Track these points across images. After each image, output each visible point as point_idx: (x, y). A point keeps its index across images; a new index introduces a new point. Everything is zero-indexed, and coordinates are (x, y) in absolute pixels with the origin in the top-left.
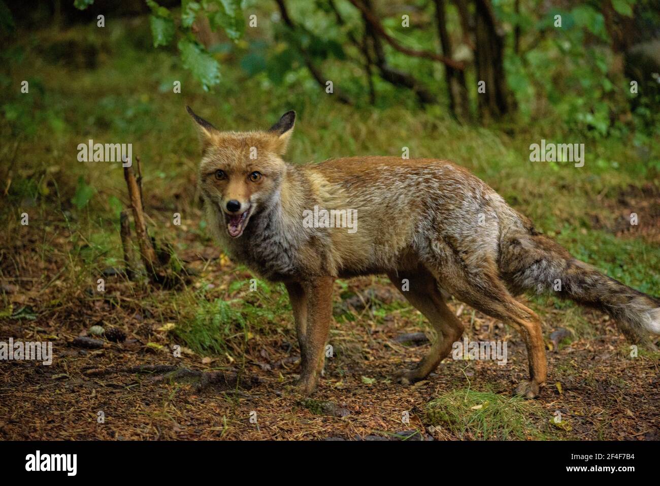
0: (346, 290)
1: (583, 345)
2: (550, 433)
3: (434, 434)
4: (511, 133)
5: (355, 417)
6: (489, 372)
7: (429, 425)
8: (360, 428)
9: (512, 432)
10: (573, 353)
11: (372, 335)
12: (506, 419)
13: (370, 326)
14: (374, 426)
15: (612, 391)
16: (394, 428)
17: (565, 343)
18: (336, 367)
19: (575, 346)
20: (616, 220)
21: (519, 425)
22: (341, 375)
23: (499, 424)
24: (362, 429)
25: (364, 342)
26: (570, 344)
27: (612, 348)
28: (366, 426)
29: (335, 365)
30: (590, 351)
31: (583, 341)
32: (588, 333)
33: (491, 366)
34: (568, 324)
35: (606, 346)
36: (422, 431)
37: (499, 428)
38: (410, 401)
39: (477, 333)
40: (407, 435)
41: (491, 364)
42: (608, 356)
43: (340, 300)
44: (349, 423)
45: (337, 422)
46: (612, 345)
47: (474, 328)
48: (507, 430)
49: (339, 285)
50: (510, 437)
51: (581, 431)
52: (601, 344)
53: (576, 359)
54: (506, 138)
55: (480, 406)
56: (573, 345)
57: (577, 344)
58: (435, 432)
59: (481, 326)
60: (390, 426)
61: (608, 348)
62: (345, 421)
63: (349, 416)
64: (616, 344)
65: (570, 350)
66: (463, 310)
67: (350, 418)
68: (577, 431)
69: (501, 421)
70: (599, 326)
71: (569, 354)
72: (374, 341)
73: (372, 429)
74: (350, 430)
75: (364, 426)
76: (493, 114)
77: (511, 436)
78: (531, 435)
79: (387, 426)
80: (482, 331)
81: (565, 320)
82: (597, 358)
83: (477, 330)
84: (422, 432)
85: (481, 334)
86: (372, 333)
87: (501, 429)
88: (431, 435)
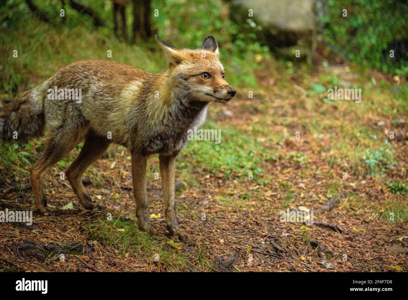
0: (40, 146)
1: (192, 193)
2: (167, 250)
3: (92, 246)
4: (152, 50)
5: (41, 231)
6: (130, 207)
7: (89, 240)
8: (44, 239)
9: (143, 248)
10: (184, 198)
11: (55, 177)
12: (139, 239)
13: (54, 171)
14: (53, 238)
15: (209, 225)
16: (67, 240)
17: (180, 191)
18: (30, 197)
19: (186, 194)
21: (148, 244)
22: (33, 202)
23: (135, 242)
24: (45, 239)
25: (50, 181)
26: (182, 192)
27: (210, 197)
28: (48, 238)
29: (29, 195)
30: (196, 198)
31: (191, 191)
32: (195, 186)
33: (131, 203)
34: (183, 179)
35: (206, 195)
36: (84, 243)
37: (135, 245)
38: (78, 223)
39: (124, 180)
40: (75, 245)
41: (132, 202)
42: (207, 202)
43: (35, 152)
44: (37, 235)
45: (29, 234)
46: (211, 195)
47: (122, 177)
48: (140, 246)
49: (35, 143)
50: (141, 251)
51: (187, 251)
52: (203, 193)
53: (186, 202)
54: (150, 53)
55: (123, 230)
56: (185, 193)
57: (188, 193)
58: (93, 244)
59: (126, 176)
60: (63, 239)
61: (207, 197)
62: (34, 233)
63: (37, 230)
64: (212, 195)
65: (183, 196)
66: (116, 165)
67: (38, 231)
68: (185, 250)
69: (136, 240)
70: (203, 182)
71: (182, 198)
72: (56, 181)
73: (52, 239)
74: (37, 240)
75: (47, 238)
76: (142, 37)
77: (142, 250)
78: (155, 251)
79: (62, 238)
80: (127, 180)
81: (181, 177)
82: (200, 203)
83: (123, 179)
84: (85, 244)
85: (126, 181)
86: (55, 175)
87: (136, 245)
88: (90, 247)
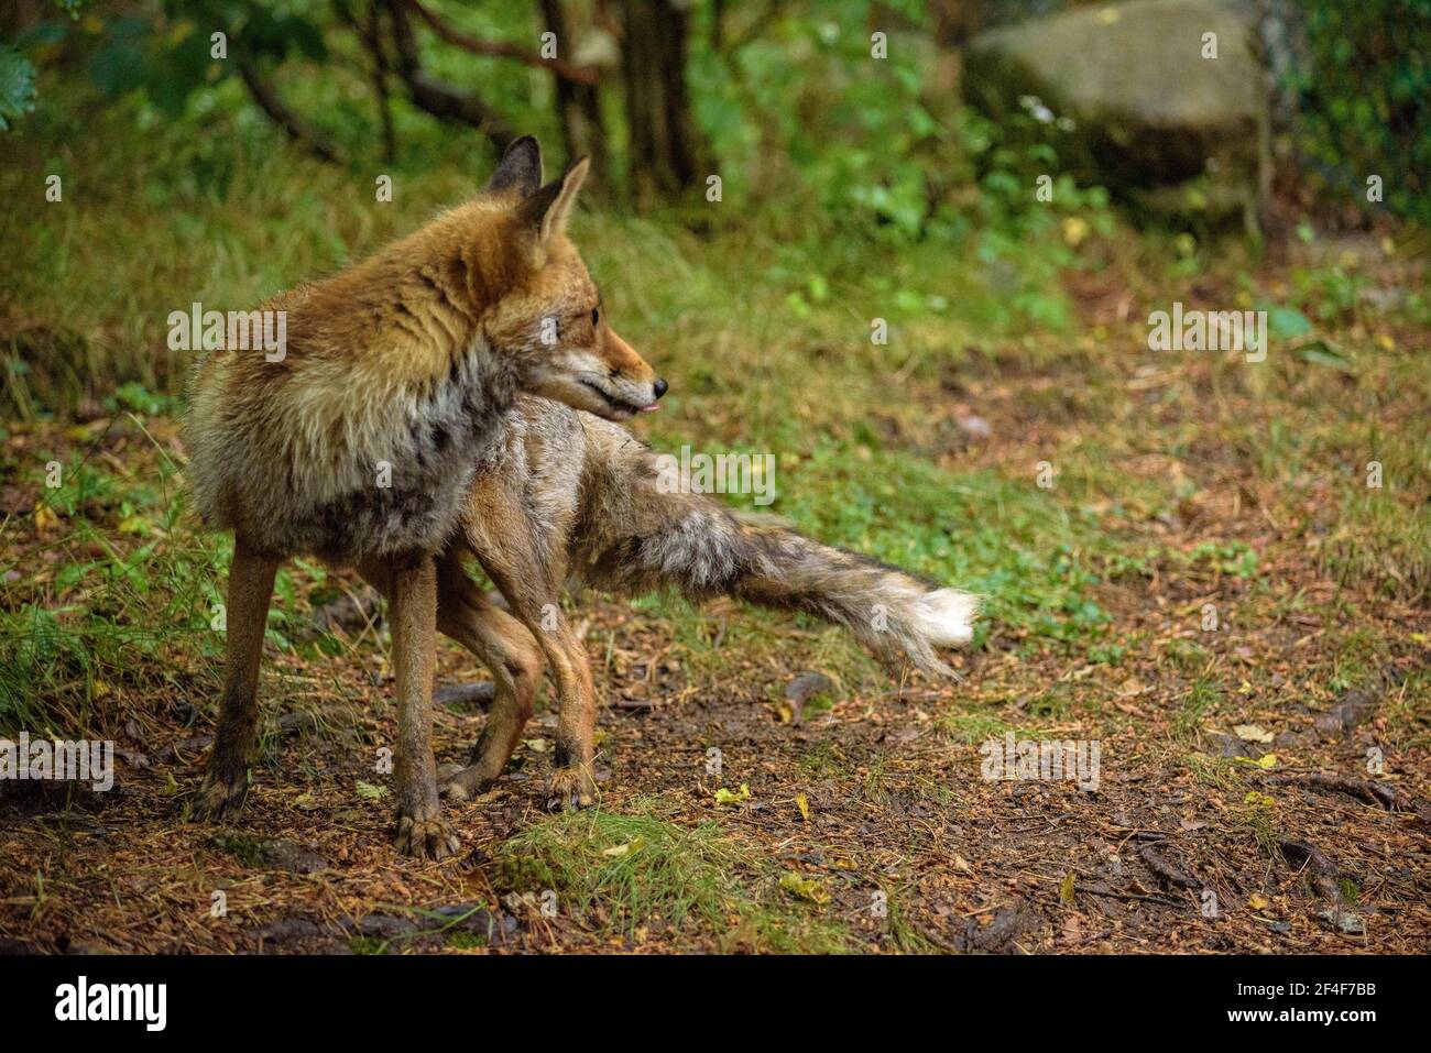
0: (323, 585)
1: (859, 709)
2: (779, 908)
3: (518, 911)
4: (702, 231)
5: (340, 873)
6: (645, 771)
7: (506, 892)
8: (351, 899)
9: (696, 905)
10: (835, 728)
11: (382, 687)
12: (681, 878)
13: (377, 666)
14: (382, 893)
15: (922, 813)
16: (429, 898)
17: (819, 706)
18: (299, 761)
19: (841, 713)
20: (937, 426)
21: (711, 891)
22: (310, 778)
23: (666, 888)
24: (354, 901)
25: (363, 703)
26: (829, 708)
27: (923, 716)
28: (364, 894)
29: (295, 754)
30: (874, 724)
31: (858, 702)
32: (871, 684)
33: (650, 757)
34: (824, 662)
35: (911, 712)
36: (490, 904)
37: (666, 897)
38: (466, 837)
39: (621, 682)
40: (458, 913)
41: (650, 753)
42: (915, 734)
43: (309, 607)
44: (324, 887)
45: (298, 885)
46: (924, 711)
47: (613, 671)
48: (683, 902)
49: (306, 573)
50: (690, 919)
51: (851, 905)
52: (898, 707)
53: (843, 741)
54: (690, 241)
55: (623, 849)
56: (837, 711)
57: (845, 707)
58: (521, 906)
59: (628, 666)
60: (418, 894)
61: (915, 717)
62: (315, 883)
63: (326, 871)
64: (932, 709)
65: (830, 721)
66: (590, 631)
67: (327, 875)
68: (842, 904)
69: (671, 880)
71: (828, 729)
72: (385, 701)
73: (377, 900)
74: (328, 903)
75: (360, 895)
76: (662, 187)
77: (694, 915)
78: (737, 913)
79: (412, 893)
80: (631, 679)
81: (820, 654)
82: (889, 738)
83: (619, 677)
84: (492, 908)
85: (630, 684)
86: (380, 682)
87: (671, 898)
88: (513, 915)
